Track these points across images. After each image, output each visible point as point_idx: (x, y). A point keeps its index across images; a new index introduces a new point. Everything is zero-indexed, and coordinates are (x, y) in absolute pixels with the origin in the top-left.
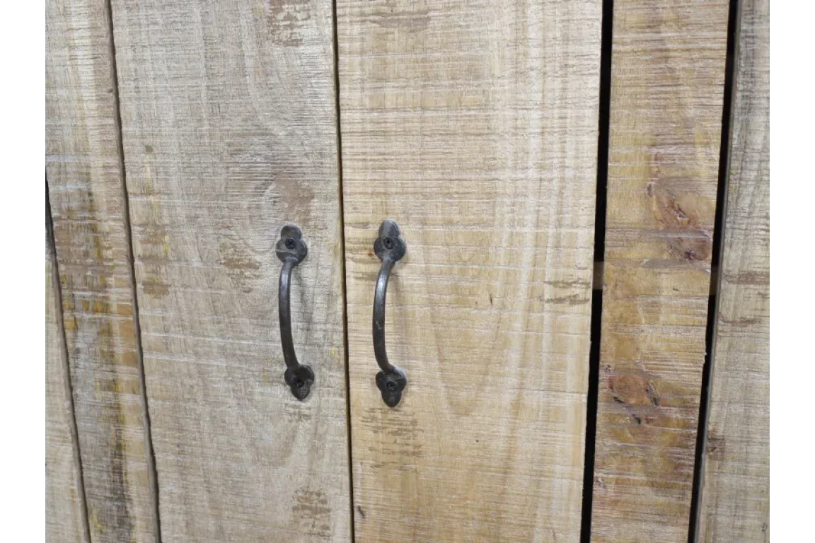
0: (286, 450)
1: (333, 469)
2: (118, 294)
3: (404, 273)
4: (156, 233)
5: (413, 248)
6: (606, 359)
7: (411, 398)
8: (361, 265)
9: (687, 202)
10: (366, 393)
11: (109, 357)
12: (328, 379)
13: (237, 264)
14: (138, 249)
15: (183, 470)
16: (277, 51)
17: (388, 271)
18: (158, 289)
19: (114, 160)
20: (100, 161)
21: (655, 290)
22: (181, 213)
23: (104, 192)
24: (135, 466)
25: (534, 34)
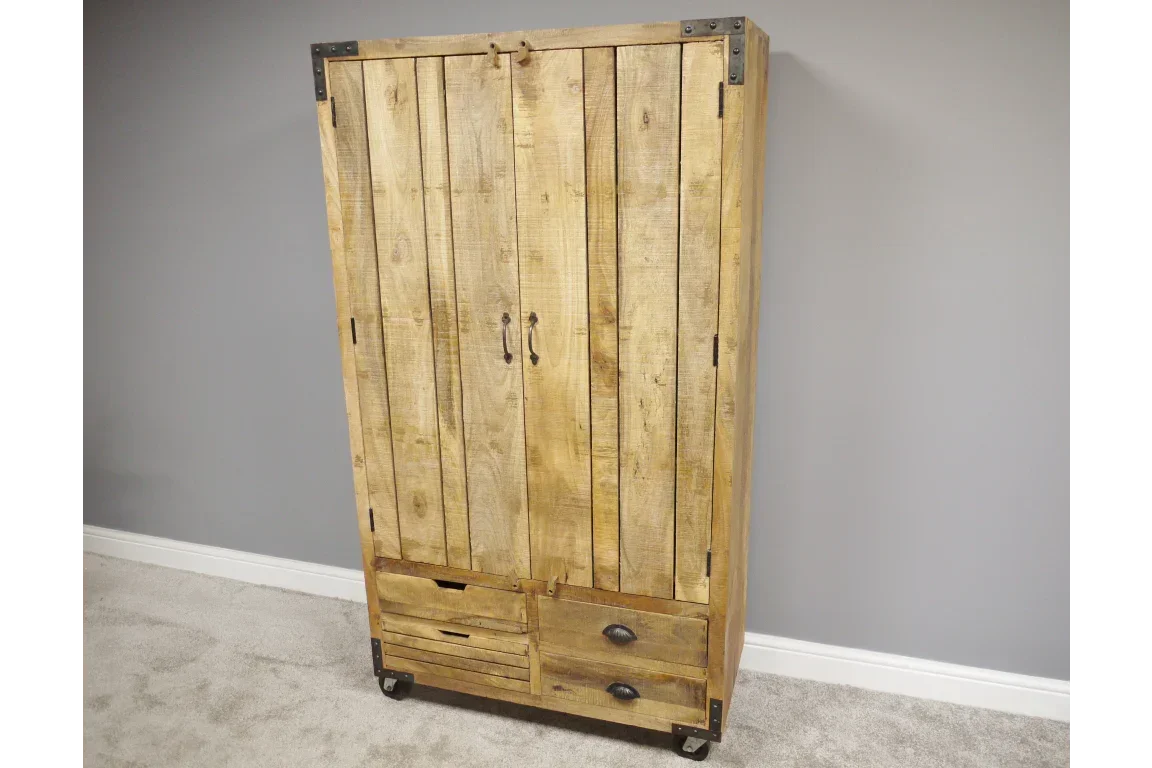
0: (504, 380)
1: (518, 383)
2: (452, 332)
3: (537, 326)
4: (465, 313)
5: (540, 319)
6: (592, 349)
7: (541, 362)
8: (526, 324)
9: (608, 307)
10: (527, 361)
11: (449, 353)
12: (516, 357)
13: (490, 323)
14: (460, 319)
15: (471, 388)
16: (503, 264)
17: (533, 325)
18: (465, 331)
19: (453, 292)
20: (449, 292)
21: (602, 331)
22: (473, 308)
23: (450, 301)
24: (456, 388)
25: (569, 263)
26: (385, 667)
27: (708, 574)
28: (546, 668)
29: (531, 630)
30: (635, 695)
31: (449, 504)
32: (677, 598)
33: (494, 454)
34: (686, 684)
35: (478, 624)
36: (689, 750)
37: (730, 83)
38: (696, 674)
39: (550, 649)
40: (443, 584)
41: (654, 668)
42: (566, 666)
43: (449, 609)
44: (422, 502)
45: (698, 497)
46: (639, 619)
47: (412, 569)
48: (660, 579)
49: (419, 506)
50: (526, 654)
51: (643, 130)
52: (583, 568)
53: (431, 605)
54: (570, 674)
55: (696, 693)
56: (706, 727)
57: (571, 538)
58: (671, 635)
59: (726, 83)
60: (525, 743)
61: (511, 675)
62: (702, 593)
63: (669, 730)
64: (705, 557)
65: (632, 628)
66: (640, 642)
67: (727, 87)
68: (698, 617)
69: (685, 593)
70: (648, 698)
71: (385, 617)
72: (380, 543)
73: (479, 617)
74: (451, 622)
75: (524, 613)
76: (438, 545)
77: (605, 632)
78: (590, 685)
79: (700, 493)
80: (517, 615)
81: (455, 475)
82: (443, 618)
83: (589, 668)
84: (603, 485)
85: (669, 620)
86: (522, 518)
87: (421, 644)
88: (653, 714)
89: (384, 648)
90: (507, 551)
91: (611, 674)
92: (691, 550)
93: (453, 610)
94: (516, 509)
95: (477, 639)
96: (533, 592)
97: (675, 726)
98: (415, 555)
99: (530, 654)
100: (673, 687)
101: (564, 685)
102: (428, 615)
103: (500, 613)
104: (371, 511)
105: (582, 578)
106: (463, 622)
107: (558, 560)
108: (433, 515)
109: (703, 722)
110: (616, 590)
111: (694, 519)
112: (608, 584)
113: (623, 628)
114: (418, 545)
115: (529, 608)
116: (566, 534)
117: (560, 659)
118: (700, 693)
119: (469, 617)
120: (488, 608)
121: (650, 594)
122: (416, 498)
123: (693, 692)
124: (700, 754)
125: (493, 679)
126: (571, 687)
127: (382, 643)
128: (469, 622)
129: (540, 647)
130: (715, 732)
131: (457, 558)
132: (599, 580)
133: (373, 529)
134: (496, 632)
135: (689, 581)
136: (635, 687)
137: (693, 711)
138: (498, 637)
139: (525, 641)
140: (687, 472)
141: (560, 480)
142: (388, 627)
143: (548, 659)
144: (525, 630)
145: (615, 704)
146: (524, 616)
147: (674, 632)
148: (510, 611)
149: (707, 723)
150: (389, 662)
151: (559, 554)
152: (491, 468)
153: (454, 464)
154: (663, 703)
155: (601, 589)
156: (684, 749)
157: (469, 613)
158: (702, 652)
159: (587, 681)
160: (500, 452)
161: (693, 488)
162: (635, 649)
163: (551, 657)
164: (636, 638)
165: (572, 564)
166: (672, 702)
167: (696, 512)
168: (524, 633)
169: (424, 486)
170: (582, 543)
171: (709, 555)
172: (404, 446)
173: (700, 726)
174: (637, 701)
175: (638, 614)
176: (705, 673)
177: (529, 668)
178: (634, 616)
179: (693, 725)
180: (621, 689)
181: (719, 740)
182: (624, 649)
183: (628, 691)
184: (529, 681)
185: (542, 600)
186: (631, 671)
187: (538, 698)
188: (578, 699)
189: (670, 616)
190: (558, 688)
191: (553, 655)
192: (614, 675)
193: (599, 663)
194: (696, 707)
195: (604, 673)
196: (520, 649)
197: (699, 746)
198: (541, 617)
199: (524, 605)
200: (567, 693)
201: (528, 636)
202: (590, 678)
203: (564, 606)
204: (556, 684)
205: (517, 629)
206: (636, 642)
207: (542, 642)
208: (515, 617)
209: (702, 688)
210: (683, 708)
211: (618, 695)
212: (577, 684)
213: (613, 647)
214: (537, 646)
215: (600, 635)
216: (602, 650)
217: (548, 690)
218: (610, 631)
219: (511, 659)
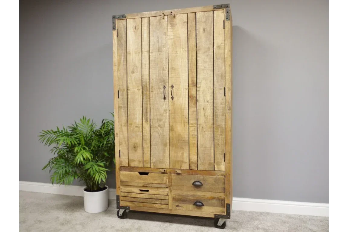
0: (163, 105)
1: (167, 106)
2: (148, 93)
3: (174, 89)
4: (152, 86)
5: (174, 87)
6: (189, 94)
7: (174, 99)
8: (170, 88)
9: (194, 82)
10: (170, 99)
11: (147, 99)
12: (167, 98)
13: (160, 89)
14: (151, 88)
15: (153, 109)
16: (164, 72)
17: (172, 88)
18: (152, 91)
19: (149, 81)
20: (148, 81)
21: (192, 89)
22: (155, 85)
23: (148, 83)
24: (148, 109)
25: (183, 70)
26: (120, 205)
27: (225, 161)
28: (174, 199)
29: (169, 186)
30: (203, 205)
31: (145, 146)
32: (215, 170)
33: (159, 129)
34: (219, 199)
35: (152, 186)
36: (220, 225)
37: (226, 20)
38: (222, 195)
39: (175, 192)
40: (141, 173)
41: (208, 195)
42: (180, 197)
43: (143, 181)
44: (136, 146)
45: (221, 136)
46: (203, 178)
47: (132, 169)
48: (210, 164)
49: (135, 147)
50: (168, 195)
51: (203, 33)
52: (186, 163)
53: (137, 181)
54: (181, 200)
55: (222, 202)
56: (225, 214)
57: (183, 153)
58: (213, 182)
59: (225, 20)
60: (166, 227)
61: (162, 203)
62: (223, 167)
63: (213, 216)
64: (223, 155)
65: (201, 181)
66: (204, 186)
67: (226, 21)
68: (222, 176)
69: (218, 168)
70: (207, 206)
71: (121, 187)
72: (122, 161)
73: (153, 183)
74: (143, 186)
75: (167, 180)
76: (140, 160)
77: (193, 184)
78: (188, 203)
79: (221, 135)
81: (147, 136)
82: (141, 185)
83: (188, 197)
84: (192, 135)
85: (213, 177)
86: (167, 148)
87: (133, 195)
88: (208, 211)
89: (121, 198)
90: (162, 160)
92: (219, 154)
93: (144, 182)
94: (165, 145)
95: (152, 191)
96: (170, 173)
97: (215, 215)
98: (133, 165)
99: (169, 195)
100: (215, 201)
101: (179, 204)
102: (136, 185)
103: (159, 181)
104: (120, 151)
105: (186, 167)
106: (147, 186)
107: (179, 161)
108: (140, 150)
109: (224, 212)
110: (196, 169)
111: (220, 144)
112: (194, 167)
113: (199, 182)
114: (134, 161)
115: (169, 178)
116: (181, 152)
117: (178, 195)
118: (223, 202)
119: (149, 184)
120: (156, 180)
121: (207, 170)
122: (134, 145)
123: (221, 202)
124: (223, 226)
125: (157, 205)
126: (182, 205)
127: (120, 197)
128: (149, 186)
129: (172, 192)
130: (228, 216)
131: (146, 164)
132: (191, 166)
133: (120, 157)
134: (158, 188)
135: (219, 164)
136: (202, 202)
137: (221, 209)
138: (158, 190)
139: (167, 190)
140: (217, 129)
141: (179, 135)
142: (122, 190)
143: (174, 196)
145: (196, 210)
146: (167, 181)
147: (215, 181)
148: (163, 180)
149: (226, 212)
150: (122, 204)
151: (179, 159)
152: (158, 133)
153: (147, 133)
154: (211, 207)
155: (191, 169)
156: (218, 225)
157: (150, 182)
158: (223, 188)
159: (187, 202)
160: (161, 128)
161: (219, 133)
162: (202, 189)
163: (176, 195)
164: (202, 185)
165: (183, 162)
166: (214, 206)
167: (220, 141)
168: (167, 187)
169: (137, 141)
170: (186, 155)
171: (225, 154)
172: (132, 128)
173: (223, 214)
174: (203, 207)
175: (203, 177)
176: (224, 195)
177: (168, 200)
178: (202, 177)
179: (221, 214)
180: (198, 203)
181: (229, 218)
182: (199, 189)
183: (200, 204)
184: (168, 204)
185: (173, 175)
186: (201, 197)
187: (171, 210)
188: (184, 209)
189: (213, 176)
190: (177, 206)
191: (176, 194)
192: (195, 199)
193: (191, 195)
194: (222, 207)
195: (192, 198)
196: (165, 193)
197: (223, 222)
198: (173, 181)
199: (167, 177)
200: (180, 207)
201: (168, 188)
202: (188, 201)
203: (180, 177)
204: (177, 204)
205: (165, 186)
206: (203, 186)
207: (173, 190)
208: (164, 182)
209: (223, 200)
210: (218, 208)
211: (197, 206)
212: (184, 204)
213: (196, 189)
214: (171, 191)
215: (191, 185)
216: (192, 190)
217: (174, 207)
218: (194, 183)
219: (162, 197)
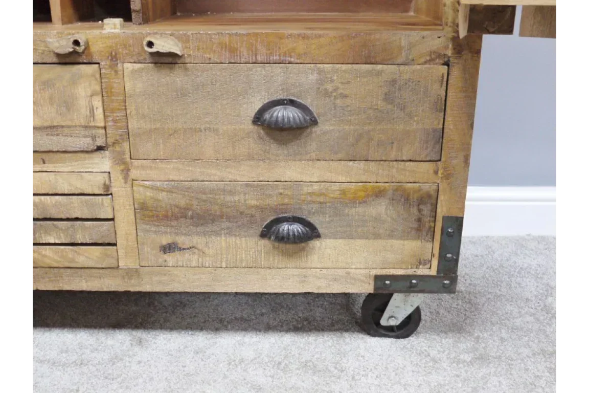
28: (147, 213)
29: (113, 142)
30: (312, 232)
34: (402, 197)
36: (393, 323)
38: (421, 175)
39: (153, 174)
41: (347, 176)
42: (183, 202)
46: (321, 82)
50: (107, 192)
54: (190, 215)
55: (420, 211)
56: (433, 272)
58: (381, 102)
60: (114, 360)
61: (79, 238)
63: (367, 288)
65: (307, 102)
66: (322, 126)
68: (431, 61)
70: (335, 236)
75: (97, 103)
77: (258, 119)
78: (230, 232)
80: (85, 111)
83: (229, 198)
85: (379, 73)
88: (343, 264)
91: (267, 202)
96: (114, 58)
97: (377, 278)
99: (113, 190)
100: (380, 208)
101: (181, 240)
103: (49, 114)
109: (427, 263)
113: (292, 103)
115: (106, 93)
117: (171, 189)
118: (426, 210)
123: (414, 210)
124: (408, 326)
129: (134, 173)
134: (43, 155)
136: (312, 220)
137: (411, 246)
138: (48, 167)
139: (104, 163)
143: (149, 194)
144: (100, 142)
145: (277, 260)
146: (99, 113)
147: (388, 98)
148: (68, 106)
149: (435, 263)
154: (359, 242)
156: (384, 322)
158: (435, 130)
159: (225, 224)
162: (313, 146)
163: (155, 188)
164: (314, 122)
166: (377, 236)
168: (100, 148)
173: (423, 271)
174: (316, 243)
175: (320, 72)
176: (436, 173)
177: (113, 219)
178: (313, 77)
179: (410, 272)
180: (285, 227)
181: (450, 289)
182: (293, 147)
183: (296, 228)
184: (115, 245)
185: (133, 72)
186: (306, 189)
187: (131, 273)
188: (207, 261)
189: (379, 67)
190: (168, 248)
191: (158, 184)
192: (273, 201)
193: (248, 185)
194: (418, 237)
195: (254, 202)
196: (93, 183)
197: (410, 310)
198: (131, 109)
199: (98, 88)
200: (187, 255)
201: (107, 153)
202: (229, 218)
203: (175, 78)
204: (165, 240)
205: (84, 142)
206: (316, 129)
207: (135, 162)
208: (79, 117)
209: (430, 200)
210: (397, 243)
211: (282, 239)
212: (204, 234)
213: (274, 147)
214: (126, 171)
215: (249, 126)
216: (250, 157)
217: (151, 255)
218: (267, 116)
219: (77, 207)
